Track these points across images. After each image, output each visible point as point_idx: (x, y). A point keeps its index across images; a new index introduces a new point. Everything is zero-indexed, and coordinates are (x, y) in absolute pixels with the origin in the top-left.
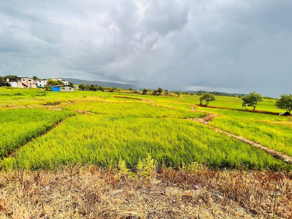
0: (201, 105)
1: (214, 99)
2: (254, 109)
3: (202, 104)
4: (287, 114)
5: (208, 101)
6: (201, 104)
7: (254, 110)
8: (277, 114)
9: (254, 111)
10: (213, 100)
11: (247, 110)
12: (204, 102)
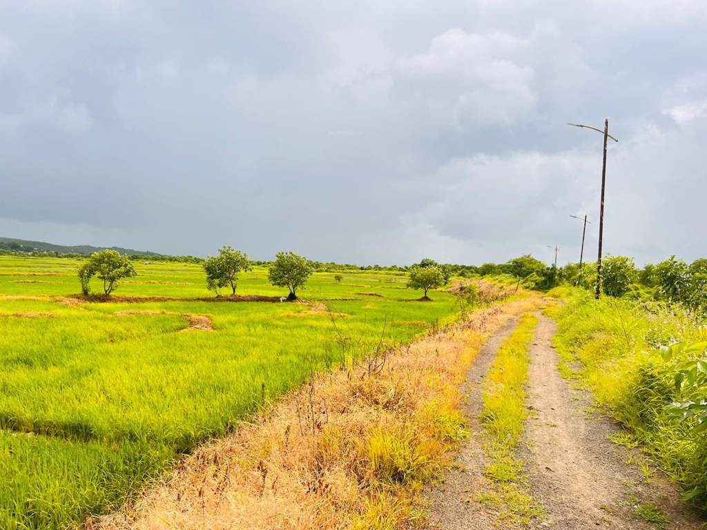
0: (86, 296)
1: (129, 271)
2: (232, 293)
3: (90, 293)
4: (292, 298)
5: (112, 279)
6: (86, 292)
7: (233, 295)
8: (275, 300)
9: (236, 299)
10: (127, 274)
11: (219, 299)
12: (97, 285)
